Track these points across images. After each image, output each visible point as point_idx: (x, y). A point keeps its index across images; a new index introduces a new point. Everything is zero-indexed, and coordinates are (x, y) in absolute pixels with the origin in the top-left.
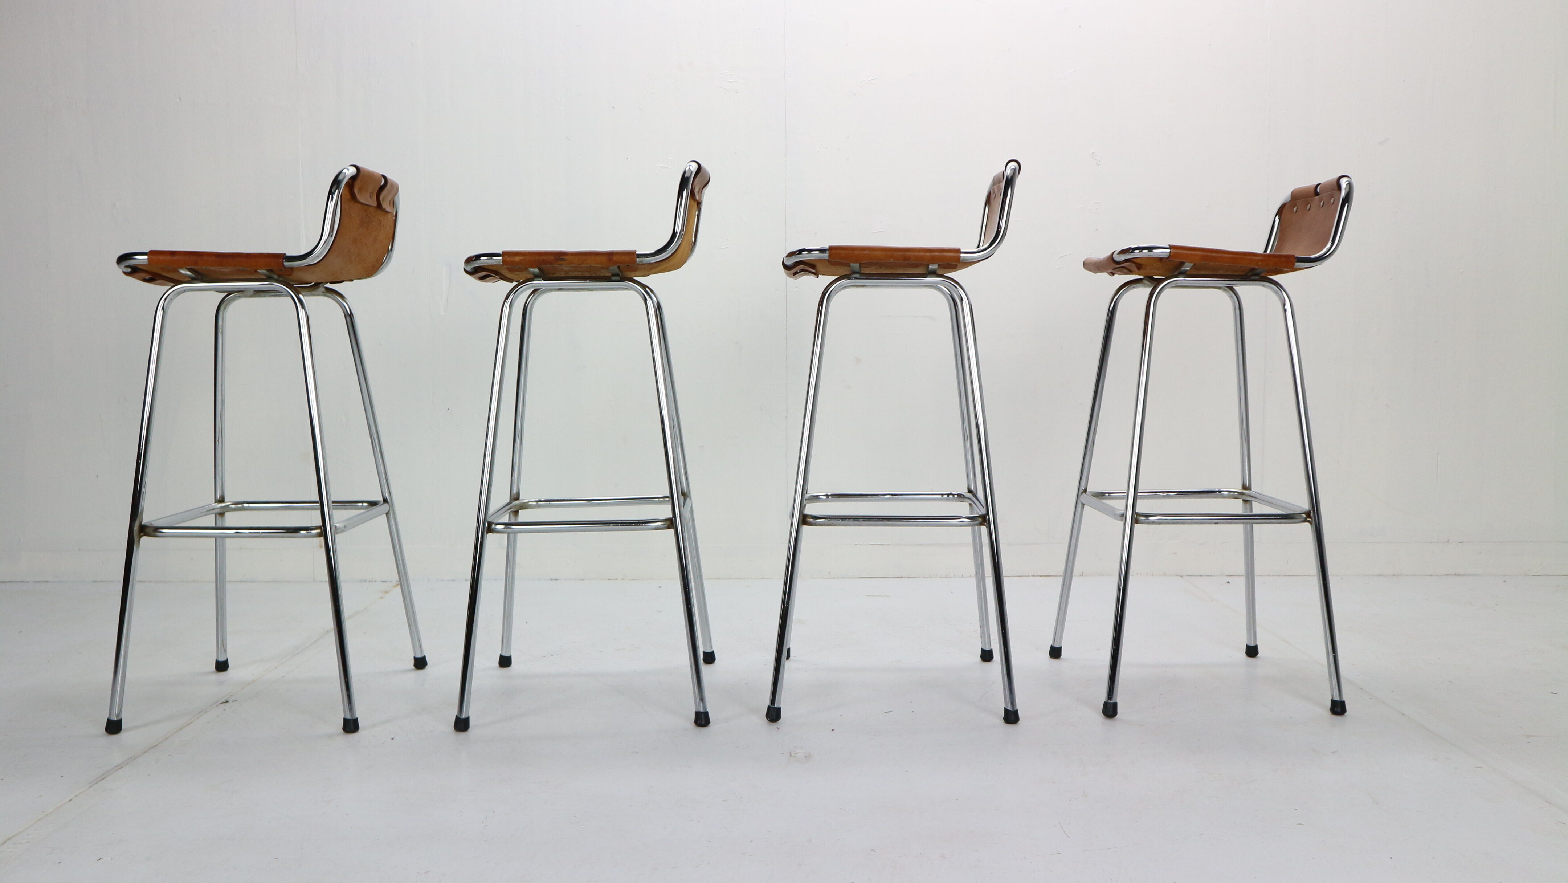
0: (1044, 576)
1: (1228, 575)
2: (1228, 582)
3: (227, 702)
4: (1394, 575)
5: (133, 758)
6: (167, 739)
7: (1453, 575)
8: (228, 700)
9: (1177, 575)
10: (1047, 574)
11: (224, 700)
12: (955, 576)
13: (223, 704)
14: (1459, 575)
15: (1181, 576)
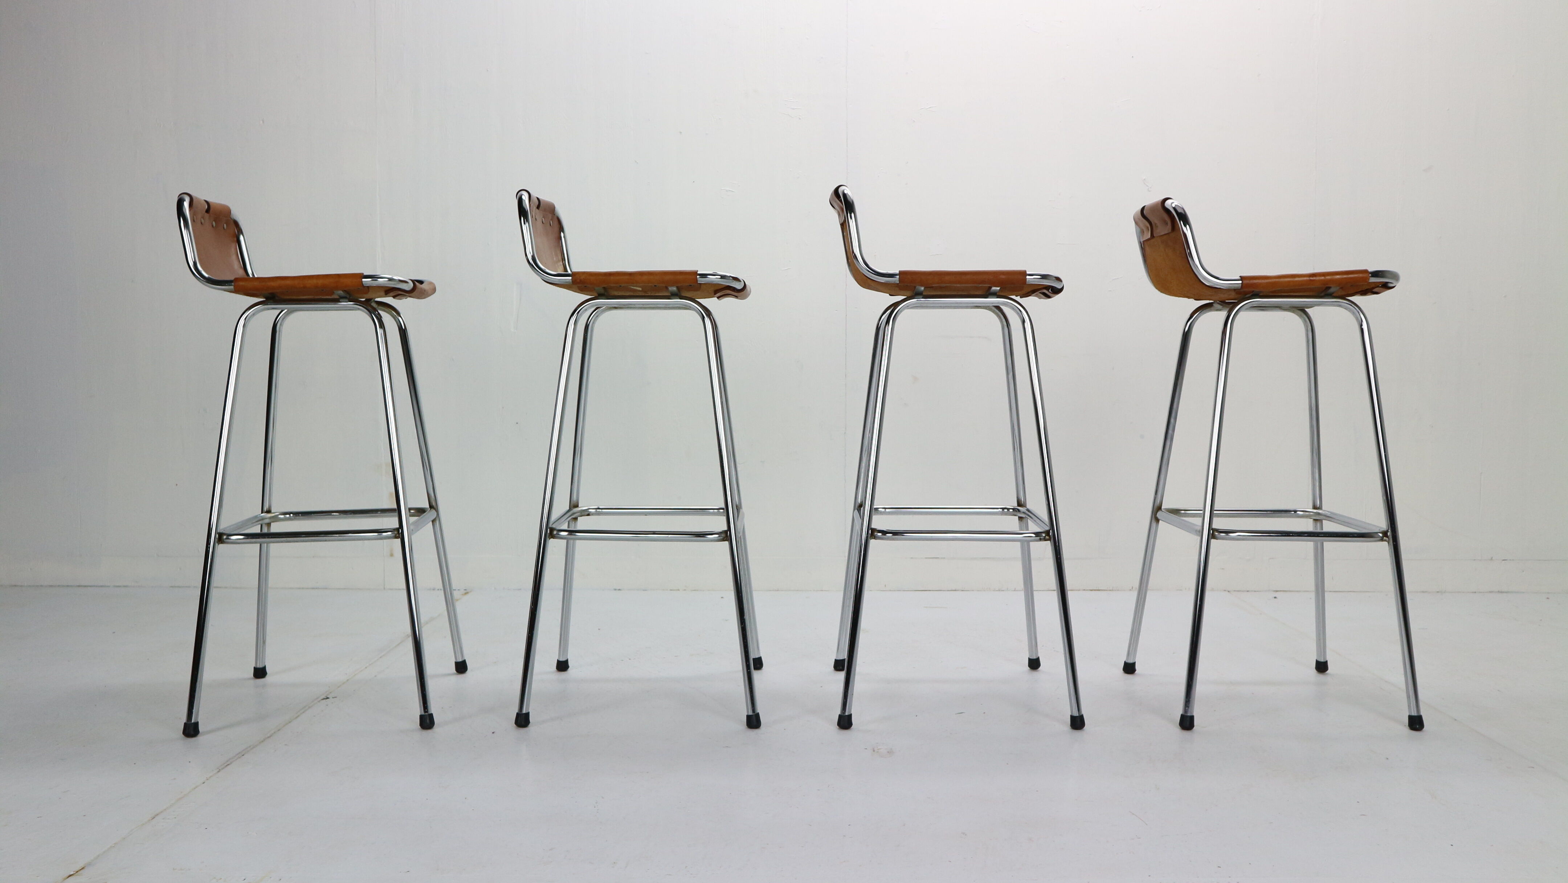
0: (1095, 590)
1: (1274, 591)
2: (1275, 598)
3: (328, 698)
4: (1438, 592)
5: (251, 747)
6: (279, 730)
7: (1496, 592)
8: (328, 696)
9: (1225, 591)
10: (1098, 589)
11: (324, 697)
12: (1007, 589)
13: (324, 700)
14: (1502, 592)
15: (1229, 591)
